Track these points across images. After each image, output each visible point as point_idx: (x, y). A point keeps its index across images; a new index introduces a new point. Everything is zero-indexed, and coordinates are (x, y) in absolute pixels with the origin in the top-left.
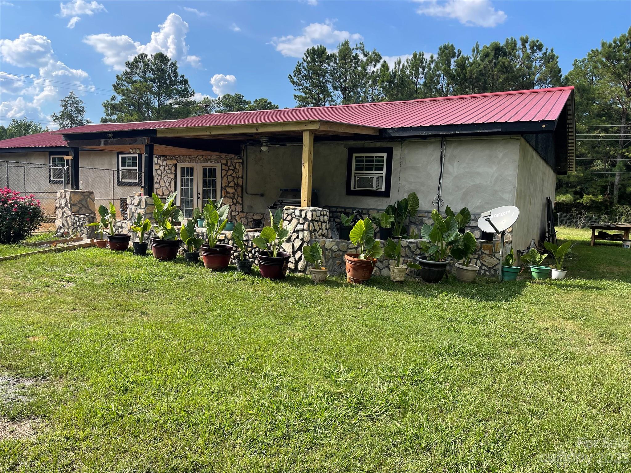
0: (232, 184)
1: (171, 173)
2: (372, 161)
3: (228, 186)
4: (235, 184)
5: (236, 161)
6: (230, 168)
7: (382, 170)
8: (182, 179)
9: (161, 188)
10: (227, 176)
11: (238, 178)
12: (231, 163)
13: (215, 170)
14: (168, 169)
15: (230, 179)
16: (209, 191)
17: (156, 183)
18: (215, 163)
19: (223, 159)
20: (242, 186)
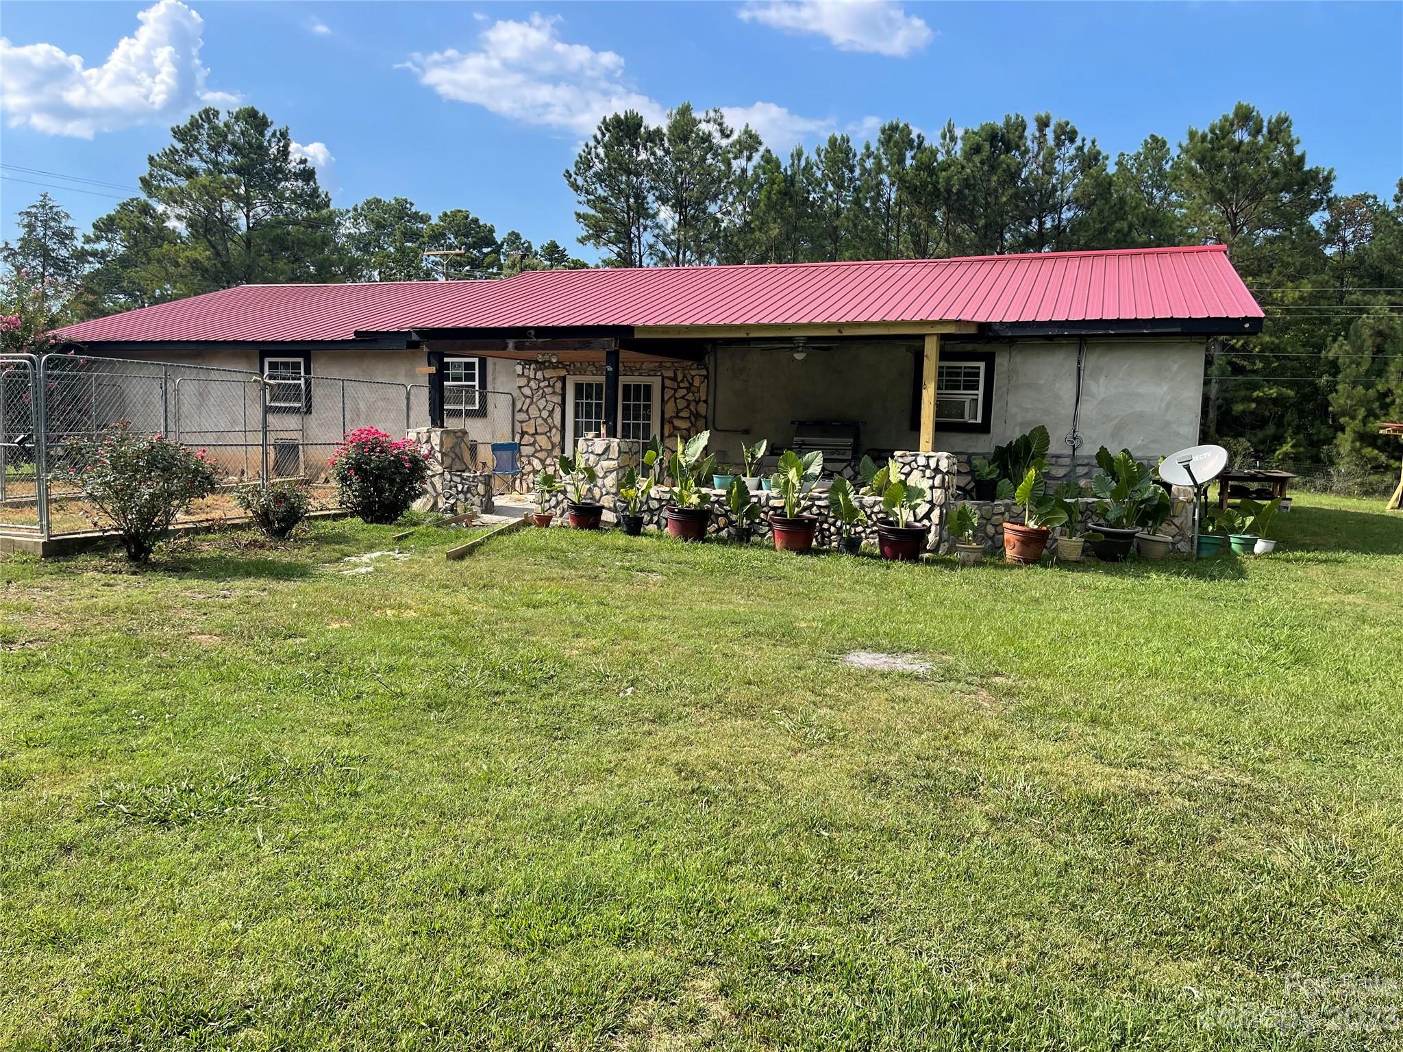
0: (684, 414)
1: (554, 393)
2: (958, 374)
3: (677, 417)
4: (691, 413)
5: (693, 373)
6: (681, 385)
7: (978, 389)
8: (577, 405)
9: (532, 421)
10: (676, 399)
11: (697, 403)
12: (685, 376)
13: (648, 388)
14: (546, 387)
15: (682, 404)
16: (637, 426)
17: (521, 410)
18: (650, 375)
19: (667, 369)
20: (705, 417)
